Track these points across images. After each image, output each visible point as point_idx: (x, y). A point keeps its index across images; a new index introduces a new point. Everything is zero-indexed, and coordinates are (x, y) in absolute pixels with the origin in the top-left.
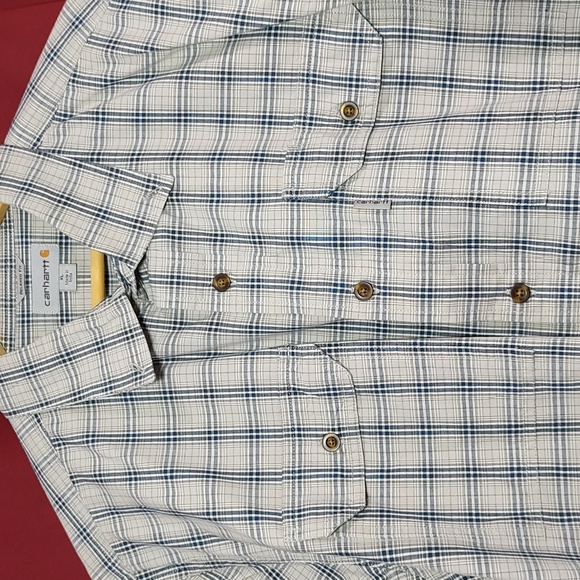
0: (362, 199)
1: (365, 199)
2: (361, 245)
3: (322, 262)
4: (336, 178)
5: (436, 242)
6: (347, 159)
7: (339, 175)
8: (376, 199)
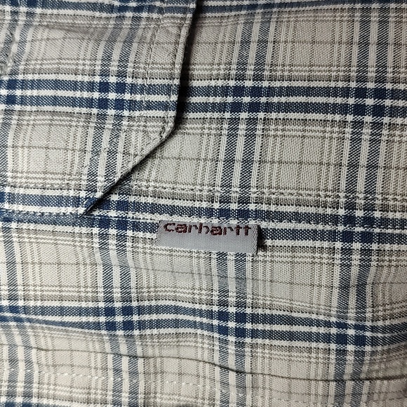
0: (177, 219)
1: (185, 220)
2: (177, 324)
3: (79, 358)
4: (103, 159)
5: (373, 329)
6: (133, 105)
7: (112, 153)
8: (215, 221)
